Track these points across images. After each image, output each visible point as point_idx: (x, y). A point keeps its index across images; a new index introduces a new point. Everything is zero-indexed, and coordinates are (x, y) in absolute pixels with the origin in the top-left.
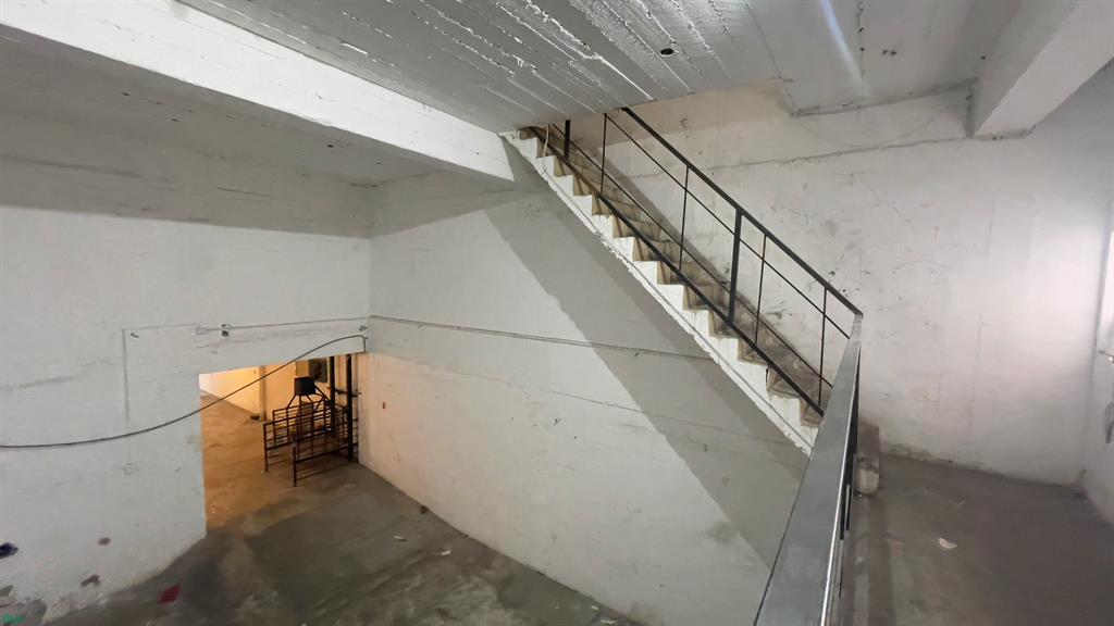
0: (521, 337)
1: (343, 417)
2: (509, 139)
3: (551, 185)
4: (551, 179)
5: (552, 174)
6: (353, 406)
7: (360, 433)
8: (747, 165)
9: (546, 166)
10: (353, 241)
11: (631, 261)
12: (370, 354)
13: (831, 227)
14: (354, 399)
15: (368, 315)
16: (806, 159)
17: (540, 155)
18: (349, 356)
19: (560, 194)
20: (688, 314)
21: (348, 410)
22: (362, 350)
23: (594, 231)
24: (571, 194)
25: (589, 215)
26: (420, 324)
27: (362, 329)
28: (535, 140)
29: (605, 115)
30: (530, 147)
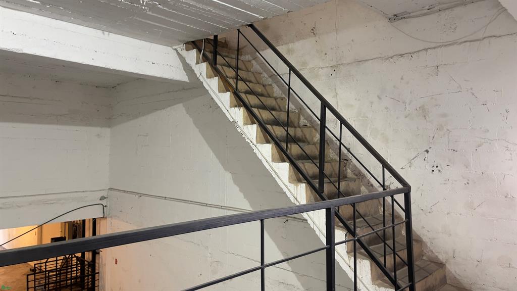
0: (207, 205)
1: (88, 270)
2: (179, 50)
3: (205, 85)
4: (205, 81)
5: (205, 77)
6: (97, 261)
7: (100, 284)
8: (360, 62)
9: (202, 70)
10: (97, 130)
11: (255, 143)
12: (109, 219)
13: (423, 112)
14: (97, 255)
15: (108, 188)
16: (402, 55)
17: (198, 63)
18: (94, 221)
19: (210, 91)
20: (292, 187)
21: (93, 264)
22: (102, 216)
23: (232, 120)
24: (217, 92)
25: (228, 108)
26: (141, 195)
27: (102, 198)
28: (195, 50)
29: (238, 30)
30: (192, 56)
